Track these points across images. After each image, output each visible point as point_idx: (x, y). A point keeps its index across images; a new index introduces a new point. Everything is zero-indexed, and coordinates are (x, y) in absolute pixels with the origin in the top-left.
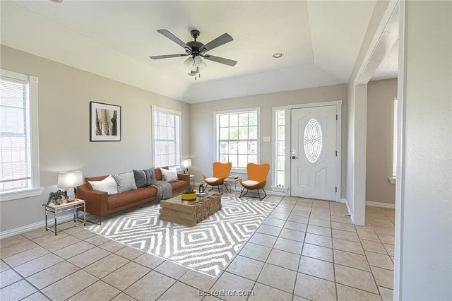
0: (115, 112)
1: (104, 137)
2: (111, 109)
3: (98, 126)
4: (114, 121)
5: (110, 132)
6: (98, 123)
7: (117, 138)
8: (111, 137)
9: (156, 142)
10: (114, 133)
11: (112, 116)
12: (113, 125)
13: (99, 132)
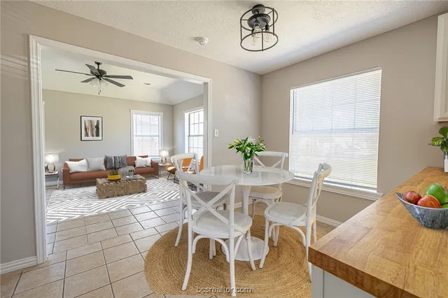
0: (98, 121)
1: (90, 138)
2: (95, 120)
3: (86, 131)
4: (97, 127)
5: (94, 134)
6: (86, 129)
7: (100, 138)
8: (95, 138)
9: (135, 138)
10: (98, 135)
11: (96, 124)
12: (97, 130)
13: (87, 135)
